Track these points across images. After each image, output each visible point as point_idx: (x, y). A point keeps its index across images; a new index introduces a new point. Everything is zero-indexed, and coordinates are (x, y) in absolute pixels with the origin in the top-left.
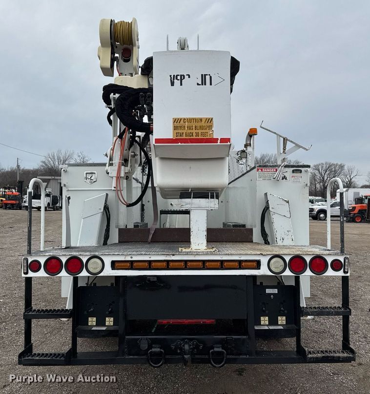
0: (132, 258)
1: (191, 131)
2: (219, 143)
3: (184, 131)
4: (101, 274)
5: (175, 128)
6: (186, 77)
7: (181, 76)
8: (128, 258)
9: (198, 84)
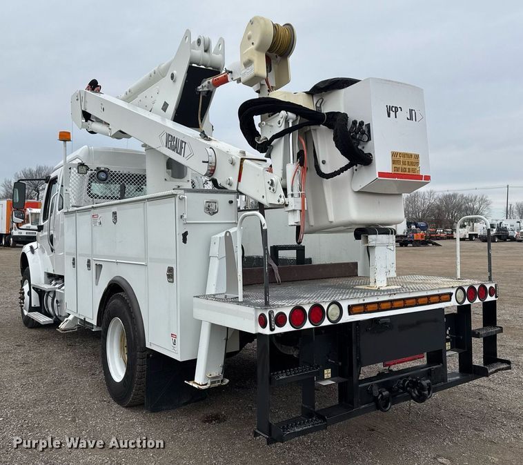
0: (364, 300)
1: (405, 166)
2: (423, 181)
3: (400, 166)
4: (340, 322)
5: (394, 162)
6: (399, 109)
7: (395, 107)
8: (361, 302)
9: (408, 119)
